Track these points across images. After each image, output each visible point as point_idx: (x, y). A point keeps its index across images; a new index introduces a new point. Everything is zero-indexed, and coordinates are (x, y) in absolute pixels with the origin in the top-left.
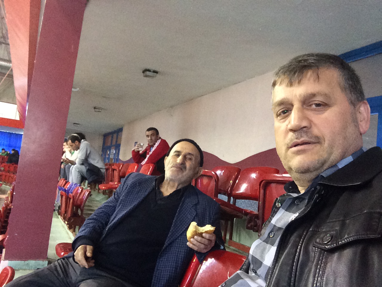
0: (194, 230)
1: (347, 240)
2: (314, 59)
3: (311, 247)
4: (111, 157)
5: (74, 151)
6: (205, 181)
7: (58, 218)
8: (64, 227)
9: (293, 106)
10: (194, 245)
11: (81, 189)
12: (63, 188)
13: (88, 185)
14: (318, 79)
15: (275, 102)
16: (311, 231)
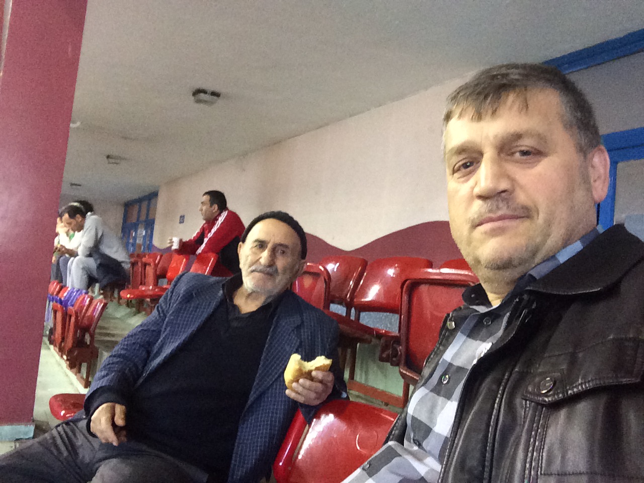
0: (297, 367)
1: (582, 387)
2: (519, 74)
3: (518, 401)
4: (137, 241)
5: (75, 232)
6: (308, 281)
7: (49, 349)
8: (59, 365)
9: (481, 154)
10: (299, 394)
11: (89, 299)
12: (56, 297)
13: (100, 290)
14: (527, 109)
15: (450, 148)
16: (517, 372)
